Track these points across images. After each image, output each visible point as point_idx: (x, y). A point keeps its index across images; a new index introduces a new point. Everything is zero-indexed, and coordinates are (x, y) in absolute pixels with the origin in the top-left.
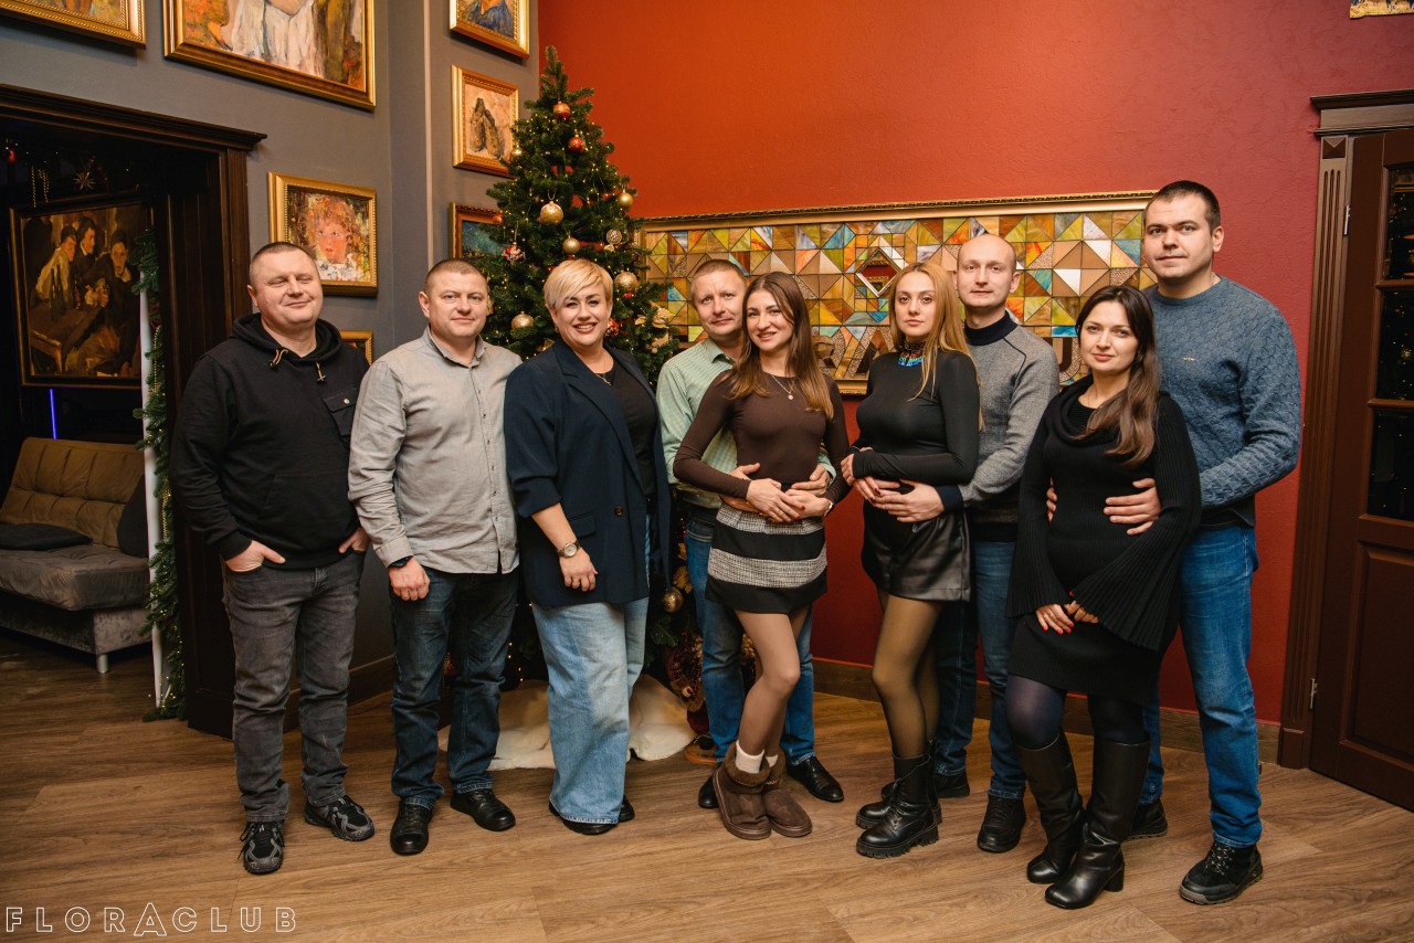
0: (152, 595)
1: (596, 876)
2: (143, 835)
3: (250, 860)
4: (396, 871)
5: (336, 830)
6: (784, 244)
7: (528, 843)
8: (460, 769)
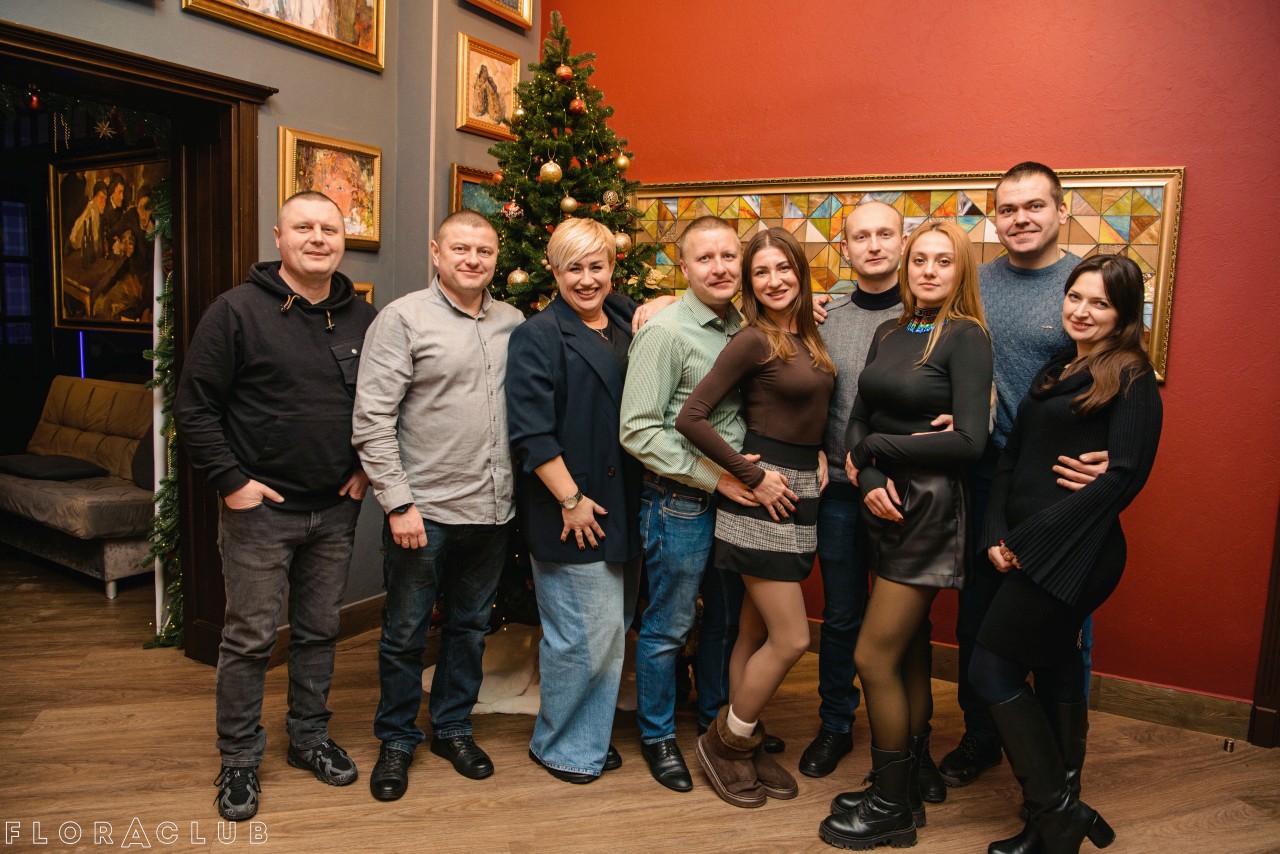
0: (156, 529)
1: (573, 833)
2: (130, 765)
3: (226, 807)
4: (375, 817)
5: (319, 772)
6: (771, 211)
7: (506, 794)
8: (441, 716)
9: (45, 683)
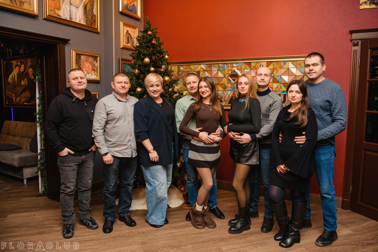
0: (39, 163)
1: (158, 239)
2: (36, 227)
4: (104, 237)
7: (140, 230)
8: (121, 210)
9: (9, 207)
